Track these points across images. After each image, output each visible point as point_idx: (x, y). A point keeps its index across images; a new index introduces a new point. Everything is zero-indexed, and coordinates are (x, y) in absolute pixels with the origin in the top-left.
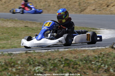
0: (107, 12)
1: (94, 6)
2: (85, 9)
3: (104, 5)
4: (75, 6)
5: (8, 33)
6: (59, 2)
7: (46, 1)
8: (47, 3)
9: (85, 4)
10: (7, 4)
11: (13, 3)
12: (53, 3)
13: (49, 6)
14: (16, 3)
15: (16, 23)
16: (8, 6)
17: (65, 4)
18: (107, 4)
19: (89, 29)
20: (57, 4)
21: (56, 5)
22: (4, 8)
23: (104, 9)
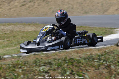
4: (98, 7)
5: (28, 37)
6: (82, 3)
7: (69, 4)
8: (70, 5)
10: (31, 9)
11: (37, 7)
13: (72, 8)
15: (37, 27)
16: (32, 10)
17: (88, 6)
19: (108, 29)
20: (80, 6)
22: (28, 12)
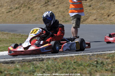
0: (107, 21)
1: (96, 16)
2: (87, 19)
3: (105, 14)
9: (88, 14)
12: (59, 13)
14: (24, 14)
18: (107, 14)
21: (61, 16)
23: (104, 18)
